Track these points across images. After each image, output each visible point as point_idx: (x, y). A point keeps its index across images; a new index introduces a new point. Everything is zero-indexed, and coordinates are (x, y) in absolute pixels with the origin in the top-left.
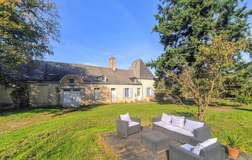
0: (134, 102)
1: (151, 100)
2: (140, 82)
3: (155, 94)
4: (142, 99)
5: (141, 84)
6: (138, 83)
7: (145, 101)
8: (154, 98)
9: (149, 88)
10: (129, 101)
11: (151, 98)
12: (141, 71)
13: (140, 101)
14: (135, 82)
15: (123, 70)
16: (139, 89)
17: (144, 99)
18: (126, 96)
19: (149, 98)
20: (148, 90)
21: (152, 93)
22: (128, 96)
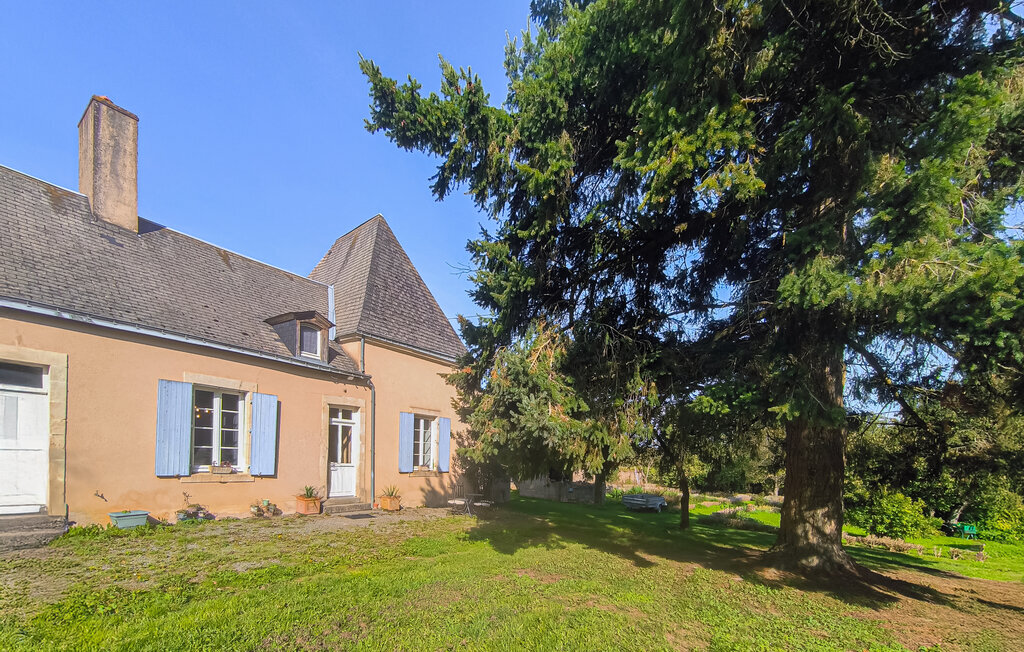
0: (290, 507)
1: (433, 500)
2: (355, 363)
3: (462, 458)
4: (368, 486)
5: (363, 380)
6: (338, 364)
7: (388, 504)
8: (453, 486)
9: (423, 417)
10: (229, 502)
11: (435, 481)
12: (371, 287)
13: (348, 500)
14: (316, 355)
15: (226, 257)
16: (347, 415)
17: (379, 492)
18: (200, 456)
19: (421, 482)
20: (417, 425)
21: (441, 450)
22: (229, 458)
